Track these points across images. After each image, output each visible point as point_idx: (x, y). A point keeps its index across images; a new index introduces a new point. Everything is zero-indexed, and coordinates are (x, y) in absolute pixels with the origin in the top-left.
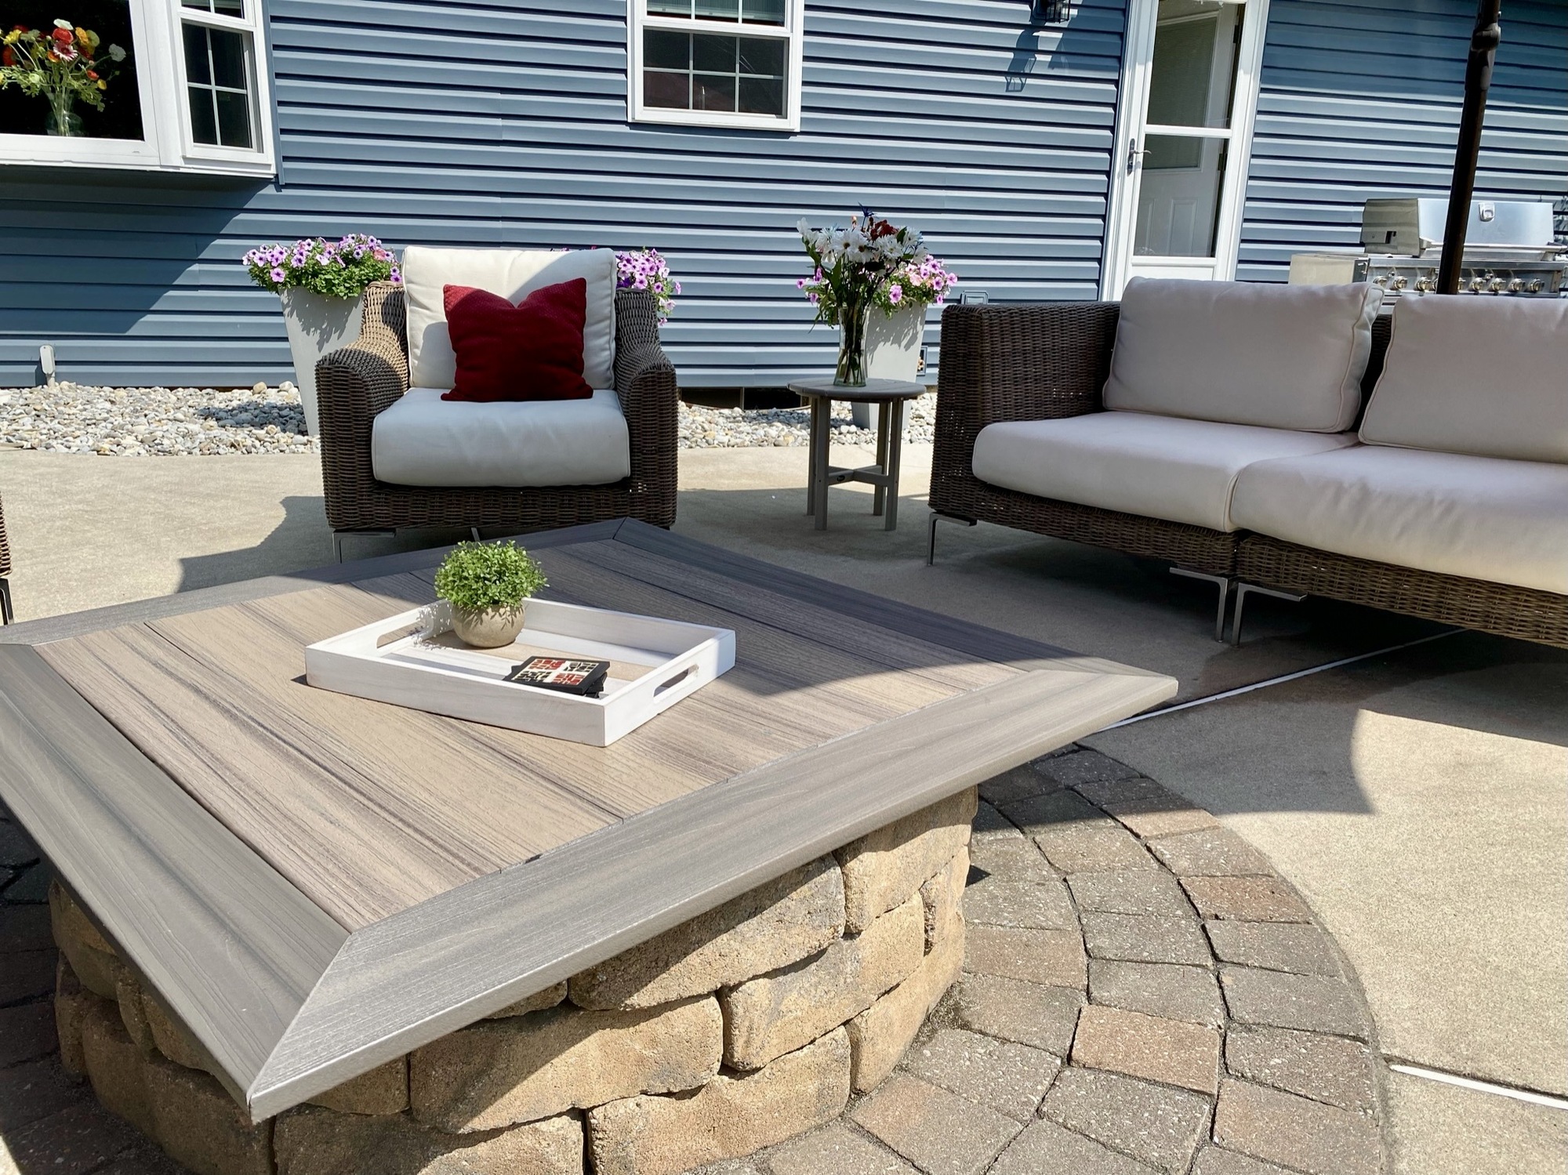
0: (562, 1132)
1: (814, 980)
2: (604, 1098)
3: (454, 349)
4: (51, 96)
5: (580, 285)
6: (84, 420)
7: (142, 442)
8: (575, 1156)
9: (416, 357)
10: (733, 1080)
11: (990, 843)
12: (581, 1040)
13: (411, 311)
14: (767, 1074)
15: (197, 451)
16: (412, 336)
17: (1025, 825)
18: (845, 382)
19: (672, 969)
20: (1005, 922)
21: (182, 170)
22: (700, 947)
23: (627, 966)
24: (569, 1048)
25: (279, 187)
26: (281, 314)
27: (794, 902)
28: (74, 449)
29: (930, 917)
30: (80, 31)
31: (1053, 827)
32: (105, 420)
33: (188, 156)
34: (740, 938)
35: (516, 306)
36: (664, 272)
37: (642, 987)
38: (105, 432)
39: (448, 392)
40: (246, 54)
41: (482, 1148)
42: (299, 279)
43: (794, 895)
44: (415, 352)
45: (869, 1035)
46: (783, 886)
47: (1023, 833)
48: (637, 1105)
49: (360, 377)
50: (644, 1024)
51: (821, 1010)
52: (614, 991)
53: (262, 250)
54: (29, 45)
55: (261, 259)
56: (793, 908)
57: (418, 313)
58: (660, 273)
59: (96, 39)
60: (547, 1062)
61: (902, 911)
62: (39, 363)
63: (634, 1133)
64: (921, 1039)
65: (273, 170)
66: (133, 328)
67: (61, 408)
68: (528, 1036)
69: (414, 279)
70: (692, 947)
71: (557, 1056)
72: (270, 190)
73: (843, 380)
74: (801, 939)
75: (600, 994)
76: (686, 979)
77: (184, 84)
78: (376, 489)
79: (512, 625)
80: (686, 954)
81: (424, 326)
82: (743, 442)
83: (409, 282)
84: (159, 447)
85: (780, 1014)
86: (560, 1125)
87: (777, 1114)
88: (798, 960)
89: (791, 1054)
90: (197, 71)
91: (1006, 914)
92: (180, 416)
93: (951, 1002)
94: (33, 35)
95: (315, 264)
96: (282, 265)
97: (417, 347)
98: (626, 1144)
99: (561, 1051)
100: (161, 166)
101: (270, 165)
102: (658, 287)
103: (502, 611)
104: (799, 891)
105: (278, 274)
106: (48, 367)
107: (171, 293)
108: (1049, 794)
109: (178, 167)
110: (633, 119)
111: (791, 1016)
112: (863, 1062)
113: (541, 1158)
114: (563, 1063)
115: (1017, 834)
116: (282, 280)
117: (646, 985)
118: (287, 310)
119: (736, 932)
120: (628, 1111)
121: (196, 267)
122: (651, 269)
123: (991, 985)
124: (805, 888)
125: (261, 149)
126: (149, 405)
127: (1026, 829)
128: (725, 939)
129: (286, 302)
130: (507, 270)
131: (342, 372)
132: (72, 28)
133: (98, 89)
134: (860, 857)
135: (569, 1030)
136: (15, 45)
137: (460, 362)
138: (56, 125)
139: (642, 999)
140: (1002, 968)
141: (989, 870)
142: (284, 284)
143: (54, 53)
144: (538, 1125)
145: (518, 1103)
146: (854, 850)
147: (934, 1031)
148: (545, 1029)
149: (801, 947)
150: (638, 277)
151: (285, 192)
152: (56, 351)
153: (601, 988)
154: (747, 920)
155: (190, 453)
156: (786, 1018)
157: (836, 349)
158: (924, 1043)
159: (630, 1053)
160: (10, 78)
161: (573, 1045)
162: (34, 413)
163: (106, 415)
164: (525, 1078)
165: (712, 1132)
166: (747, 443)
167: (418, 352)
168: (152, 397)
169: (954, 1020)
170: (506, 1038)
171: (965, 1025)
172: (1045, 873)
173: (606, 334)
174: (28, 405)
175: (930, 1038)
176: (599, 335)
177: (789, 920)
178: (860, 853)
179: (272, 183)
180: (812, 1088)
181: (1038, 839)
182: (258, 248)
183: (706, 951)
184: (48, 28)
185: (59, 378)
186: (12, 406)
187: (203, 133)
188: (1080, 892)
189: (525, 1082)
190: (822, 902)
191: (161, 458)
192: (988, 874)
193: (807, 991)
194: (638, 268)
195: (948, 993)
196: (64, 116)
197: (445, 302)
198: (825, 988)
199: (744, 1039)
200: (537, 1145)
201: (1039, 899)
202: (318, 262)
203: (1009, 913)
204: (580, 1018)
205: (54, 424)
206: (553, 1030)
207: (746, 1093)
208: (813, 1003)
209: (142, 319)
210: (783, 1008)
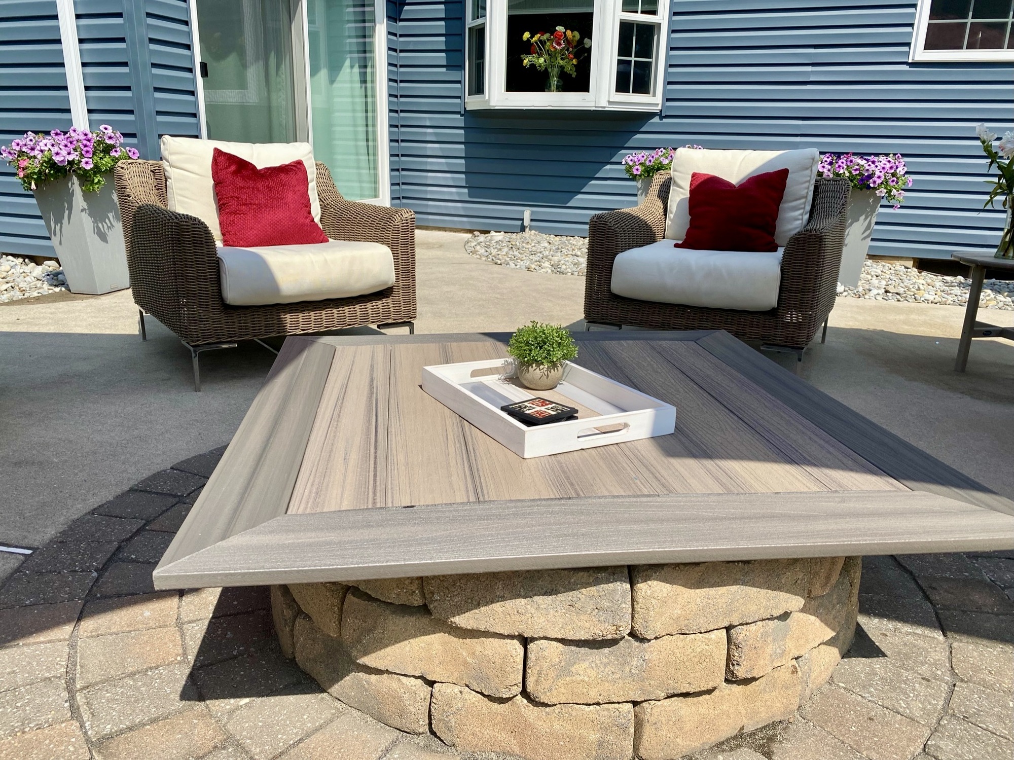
0: (414, 688)
1: (605, 660)
2: (442, 678)
3: (690, 214)
4: (550, 70)
5: (784, 173)
6: (531, 252)
7: (552, 266)
8: (421, 708)
9: (670, 220)
10: (530, 705)
11: (907, 634)
12: (429, 634)
13: (673, 190)
14: (557, 712)
15: (576, 274)
16: (670, 206)
17: (950, 631)
18: (1004, 255)
19: (481, 608)
20: (867, 695)
21: (606, 109)
22: (502, 601)
23: (452, 595)
24: (420, 636)
25: (662, 118)
26: (636, 195)
27: (586, 595)
28: (518, 266)
29: (737, 654)
30: (569, 33)
31: (978, 641)
32: (540, 252)
33: (611, 100)
34: (536, 606)
35: (737, 186)
36: (901, 171)
37: (462, 613)
38: (537, 259)
39: (680, 242)
40: (655, 37)
41: (373, 678)
42: (648, 172)
43: (584, 590)
44: (670, 216)
45: (652, 720)
46: (575, 582)
47: (945, 635)
48: (461, 692)
49: (613, 228)
50: (470, 640)
51: (607, 684)
52: (444, 610)
53: (634, 155)
54: (543, 43)
55: (631, 160)
56: (582, 600)
57: (677, 191)
58: (898, 171)
59: (577, 35)
60: (406, 639)
61: (697, 638)
62: (522, 220)
63: (454, 709)
64: (724, 747)
65: (660, 107)
66: (571, 202)
67: (524, 245)
68: (396, 618)
69: (678, 169)
70: (497, 599)
71: (413, 638)
72: (656, 120)
73: (1002, 253)
74: (587, 625)
75: (435, 607)
76: (492, 620)
77: (616, 57)
78: (613, 299)
79: (547, 378)
80: (492, 602)
81: (678, 199)
82: (946, 301)
83: (675, 171)
84: (559, 269)
85: (570, 673)
86: (414, 684)
87: (562, 743)
88: (583, 639)
89: (579, 706)
90: (624, 48)
91: (872, 690)
92: (579, 253)
93: (771, 733)
94: (545, 37)
95: (659, 163)
96: (642, 164)
97: (672, 213)
98: (449, 713)
99: (415, 636)
100: (596, 107)
101: (658, 104)
102: (893, 181)
103: (542, 367)
104: (588, 589)
105: (637, 170)
106: (527, 222)
107: (593, 182)
108: (997, 615)
109: (605, 107)
110: (913, 60)
111: (579, 678)
112: (644, 737)
113: (400, 699)
114: (416, 644)
115: (938, 635)
116: (639, 173)
117: (465, 613)
118: (640, 192)
119: (533, 601)
120: (453, 693)
121: (608, 167)
122: (891, 168)
123: (814, 735)
124: (594, 588)
125: (654, 95)
126: (567, 246)
127: (949, 634)
128: (523, 603)
129: (640, 186)
130: (738, 163)
131: (603, 224)
132: (564, 30)
133: (573, 64)
134: (649, 582)
135: (422, 625)
136: (536, 43)
137: (692, 222)
138: (550, 86)
139: (463, 620)
140: (834, 726)
141: (888, 653)
142: (640, 176)
143: (553, 46)
144: (401, 677)
145: (389, 658)
146: (646, 575)
147: (739, 746)
148: (407, 618)
149: (587, 630)
150: (877, 173)
151: (665, 120)
152: (532, 213)
153: (436, 604)
154: (543, 595)
155: (572, 274)
156: (574, 678)
157: (1001, 233)
158: (724, 751)
159: (460, 656)
160: (531, 61)
161: (424, 635)
162: (511, 246)
163: (543, 250)
164: (393, 644)
165: (514, 734)
166: (949, 302)
167: (672, 216)
168: (571, 242)
169: (763, 745)
170: (384, 614)
171: (768, 753)
172: (939, 673)
173: (801, 209)
174: (510, 242)
175: (731, 749)
176: (796, 209)
177: (580, 607)
178: (650, 580)
179: (658, 115)
180: (594, 737)
181: (955, 645)
182: (632, 154)
183: (507, 605)
184: (553, 32)
185: (531, 228)
186: (502, 242)
187: (622, 86)
188: (959, 698)
189: (393, 647)
190: (608, 604)
191: (558, 275)
192: (884, 655)
193: (596, 665)
194: (879, 167)
195: (773, 725)
196: (554, 81)
197: (691, 184)
198: (613, 669)
199: (535, 678)
200: (398, 690)
201: (914, 690)
202: (661, 163)
203: (876, 689)
204: (431, 620)
205: (516, 253)
206: (411, 621)
207: (539, 718)
208: (600, 676)
209: (576, 197)
210: (573, 669)
